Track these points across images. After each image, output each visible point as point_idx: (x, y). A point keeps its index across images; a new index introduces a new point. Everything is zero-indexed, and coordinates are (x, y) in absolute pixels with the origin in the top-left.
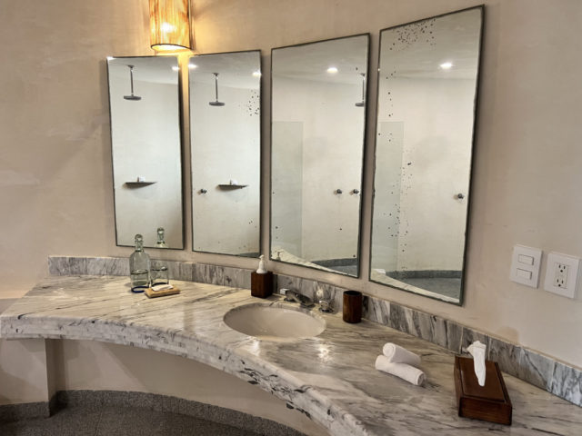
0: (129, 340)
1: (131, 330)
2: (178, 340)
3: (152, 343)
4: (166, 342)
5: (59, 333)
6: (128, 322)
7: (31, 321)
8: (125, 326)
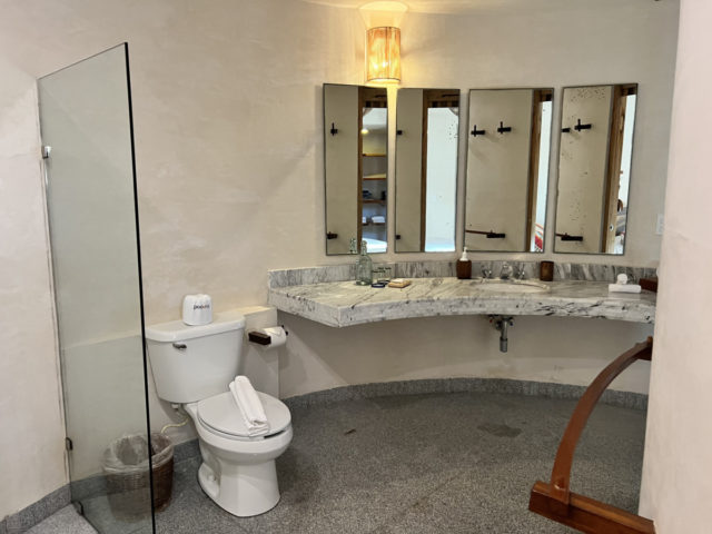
0: (436, 311)
1: (438, 303)
2: (478, 302)
3: (455, 310)
4: (468, 306)
5: (381, 316)
6: (435, 298)
7: (360, 309)
8: (433, 301)
